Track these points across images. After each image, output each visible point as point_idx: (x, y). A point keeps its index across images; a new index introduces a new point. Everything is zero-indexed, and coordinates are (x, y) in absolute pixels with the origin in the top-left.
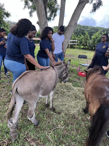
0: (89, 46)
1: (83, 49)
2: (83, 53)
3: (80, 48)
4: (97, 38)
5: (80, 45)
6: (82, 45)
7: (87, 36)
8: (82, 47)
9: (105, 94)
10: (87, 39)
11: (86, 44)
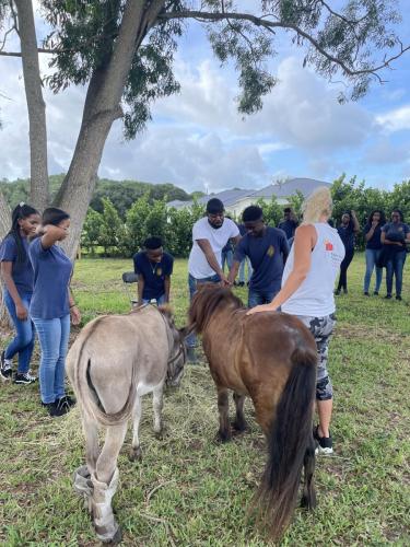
0: (125, 244)
1: (102, 256)
2: (110, 271)
3: (93, 256)
4: (144, 217)
5: (92, 245)
6: (100, 244)
7: (111, 212)
8: (100, 250)
9: (293, 343)
10: (112, 223)
11: (113, 241)
